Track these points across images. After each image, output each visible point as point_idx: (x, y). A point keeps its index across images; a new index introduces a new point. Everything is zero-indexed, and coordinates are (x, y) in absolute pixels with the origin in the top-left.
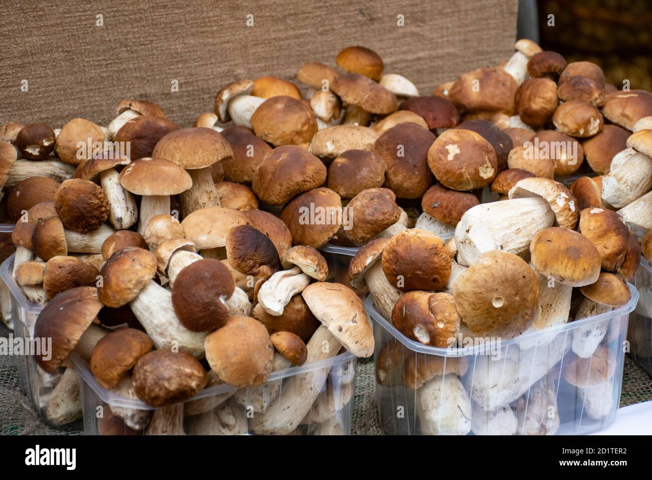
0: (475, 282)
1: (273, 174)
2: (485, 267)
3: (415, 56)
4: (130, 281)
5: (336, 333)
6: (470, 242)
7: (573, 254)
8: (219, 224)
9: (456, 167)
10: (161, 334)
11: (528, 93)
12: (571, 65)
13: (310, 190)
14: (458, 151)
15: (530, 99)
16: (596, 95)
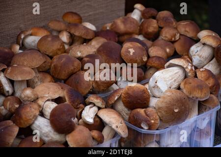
0: (166, 102)
1: (61, 67)
2: (169, 96)
3: (88, 14)
4: (31, 116)
5: (116, 129)
6: (157, 87)
7: (200, 87)
8: (51, 89)
9: (134, 57)
10: (47, 136)
11: (146, 25)
12: (160, 13)
13: (76, 72)
14: (134, 51)
15: (147, 28)
16: (174, 24)
